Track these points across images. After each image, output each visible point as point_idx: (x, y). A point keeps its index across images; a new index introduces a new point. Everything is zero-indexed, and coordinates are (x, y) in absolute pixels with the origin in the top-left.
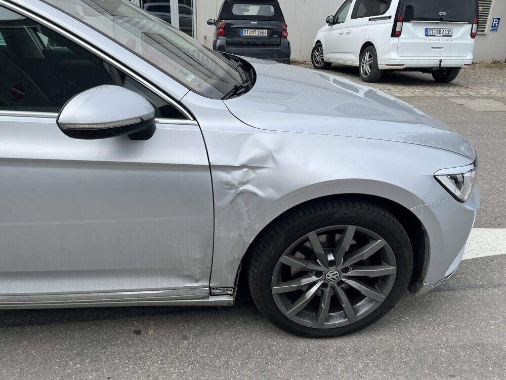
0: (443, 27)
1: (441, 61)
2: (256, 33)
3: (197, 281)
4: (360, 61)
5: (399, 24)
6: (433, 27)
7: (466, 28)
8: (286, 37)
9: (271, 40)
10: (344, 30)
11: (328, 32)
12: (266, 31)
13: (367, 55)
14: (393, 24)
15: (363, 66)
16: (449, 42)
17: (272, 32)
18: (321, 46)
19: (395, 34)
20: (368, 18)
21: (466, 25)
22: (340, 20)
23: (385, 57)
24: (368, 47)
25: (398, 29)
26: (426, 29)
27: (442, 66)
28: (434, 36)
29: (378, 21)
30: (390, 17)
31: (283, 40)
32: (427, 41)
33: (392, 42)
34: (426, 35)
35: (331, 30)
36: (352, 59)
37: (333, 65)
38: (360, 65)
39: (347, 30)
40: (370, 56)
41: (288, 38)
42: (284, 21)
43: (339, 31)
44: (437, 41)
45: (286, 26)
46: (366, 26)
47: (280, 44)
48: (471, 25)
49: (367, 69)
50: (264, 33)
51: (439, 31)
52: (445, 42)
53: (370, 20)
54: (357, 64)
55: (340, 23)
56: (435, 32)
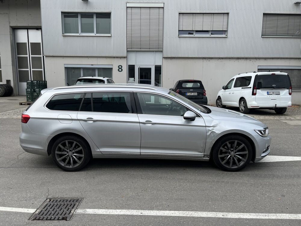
0: (275, 91)
1: (276, 105)
2: (193, 94)
3: (201, 153)
4: (239, 105)
5: (255, 90)
6: (271, 91)
7: (286, 91)
8: (205, 95)
9: (199, 97)
10: (231, 92)
11: (224, 93)
12: (197, 93)
13: (242, 103)
14: (252, 90)
15: (241, 107)
16: (279, 97)
17: (199, 94)
18: (221, 98)
19: (254, 94)
20: (241, 87)
21: (286, 90)
22: (229, 87)
23: (250, 103)
24: (242, 99)
25: (255, 92)
26: (268, 92)
27: (277, 107)
28: (271, 94)
29: (246, 89)
30: (251, 88)
31: (204, 96)
32: (269, 97)
33: (253, 97)
34: (268, 94)
35: (225, 92)
36: (236, 104)
37: (227, 106)
38: (239, 106)
39: (232, 92)
40: (244, 103)
41: (206, 96)
42: (204, 89)
43: (229, 92)
44: (273, 97)
45: (205, 91)
46: (241, 91)
47: (203, 98)
48: (288, 90)
49: (243, 108)
50: (196, 94)
51: (273, 93)
52: (277, 97)
53: (242, 88)
54: (238, 106)
55: (229, 89)
56: (271, 93)
